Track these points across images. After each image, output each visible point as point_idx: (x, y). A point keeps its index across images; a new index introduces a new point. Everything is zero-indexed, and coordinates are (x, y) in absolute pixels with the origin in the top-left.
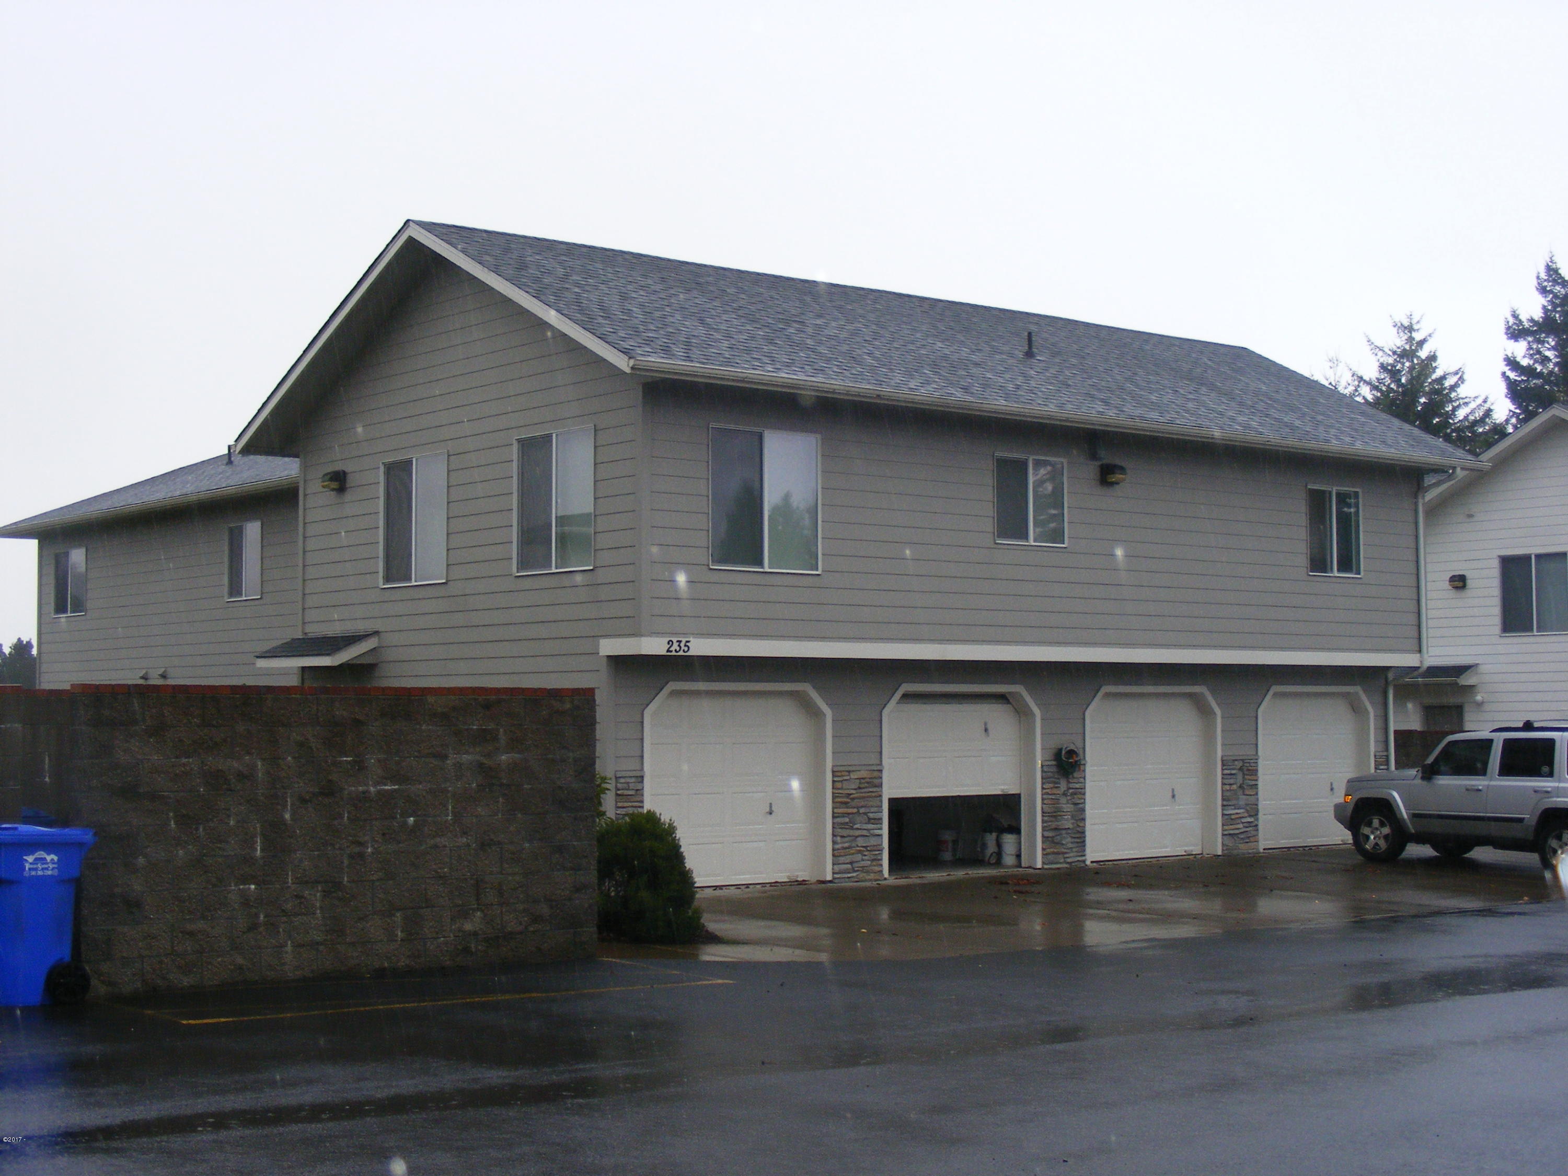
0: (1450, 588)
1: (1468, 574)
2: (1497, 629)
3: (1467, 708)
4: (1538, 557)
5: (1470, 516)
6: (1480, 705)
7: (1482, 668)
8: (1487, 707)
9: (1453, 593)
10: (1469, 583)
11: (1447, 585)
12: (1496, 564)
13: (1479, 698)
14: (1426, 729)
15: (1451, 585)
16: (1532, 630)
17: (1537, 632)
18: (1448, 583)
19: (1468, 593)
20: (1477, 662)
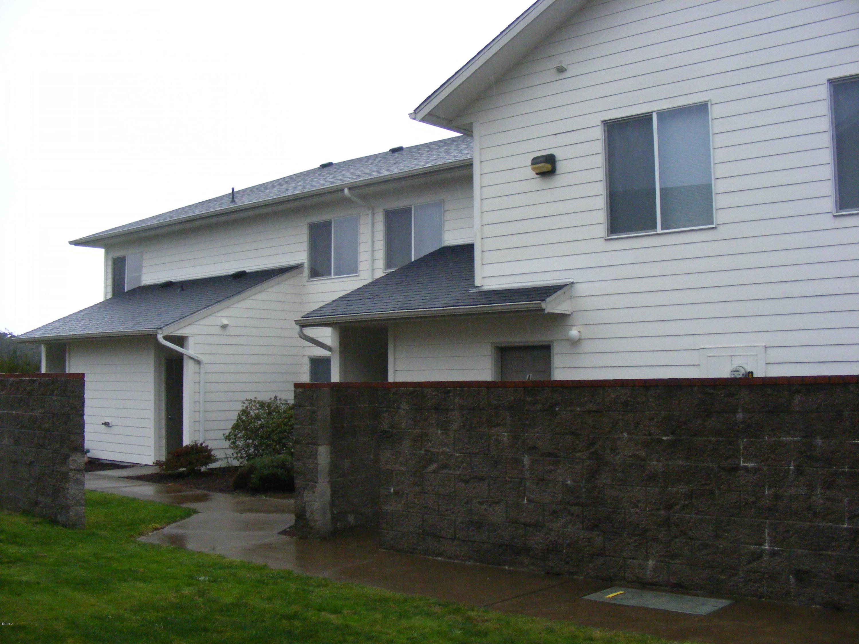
0: (533, 174)
1: (559, 154)
2: (602, 230)
3: (557, 349)
4: (661, 114)
5: (561, 70)
6: (575, 343)
7: (580, 289)
8: (586, 347)
9: (538, 183)
10: (561, 167)
11: (530, 172)
12: (599, 133)
13: (574, 333)
14: (498, 379)
15: (533, 169)
16: (654, 227)
17: (662, 229)
18: (530, 168)
19: (558, 180)
20: (572, 280)
